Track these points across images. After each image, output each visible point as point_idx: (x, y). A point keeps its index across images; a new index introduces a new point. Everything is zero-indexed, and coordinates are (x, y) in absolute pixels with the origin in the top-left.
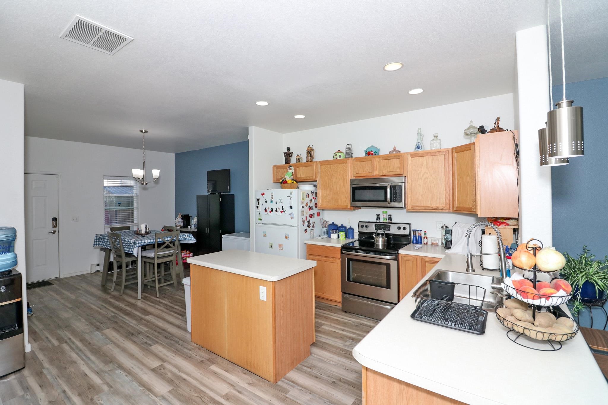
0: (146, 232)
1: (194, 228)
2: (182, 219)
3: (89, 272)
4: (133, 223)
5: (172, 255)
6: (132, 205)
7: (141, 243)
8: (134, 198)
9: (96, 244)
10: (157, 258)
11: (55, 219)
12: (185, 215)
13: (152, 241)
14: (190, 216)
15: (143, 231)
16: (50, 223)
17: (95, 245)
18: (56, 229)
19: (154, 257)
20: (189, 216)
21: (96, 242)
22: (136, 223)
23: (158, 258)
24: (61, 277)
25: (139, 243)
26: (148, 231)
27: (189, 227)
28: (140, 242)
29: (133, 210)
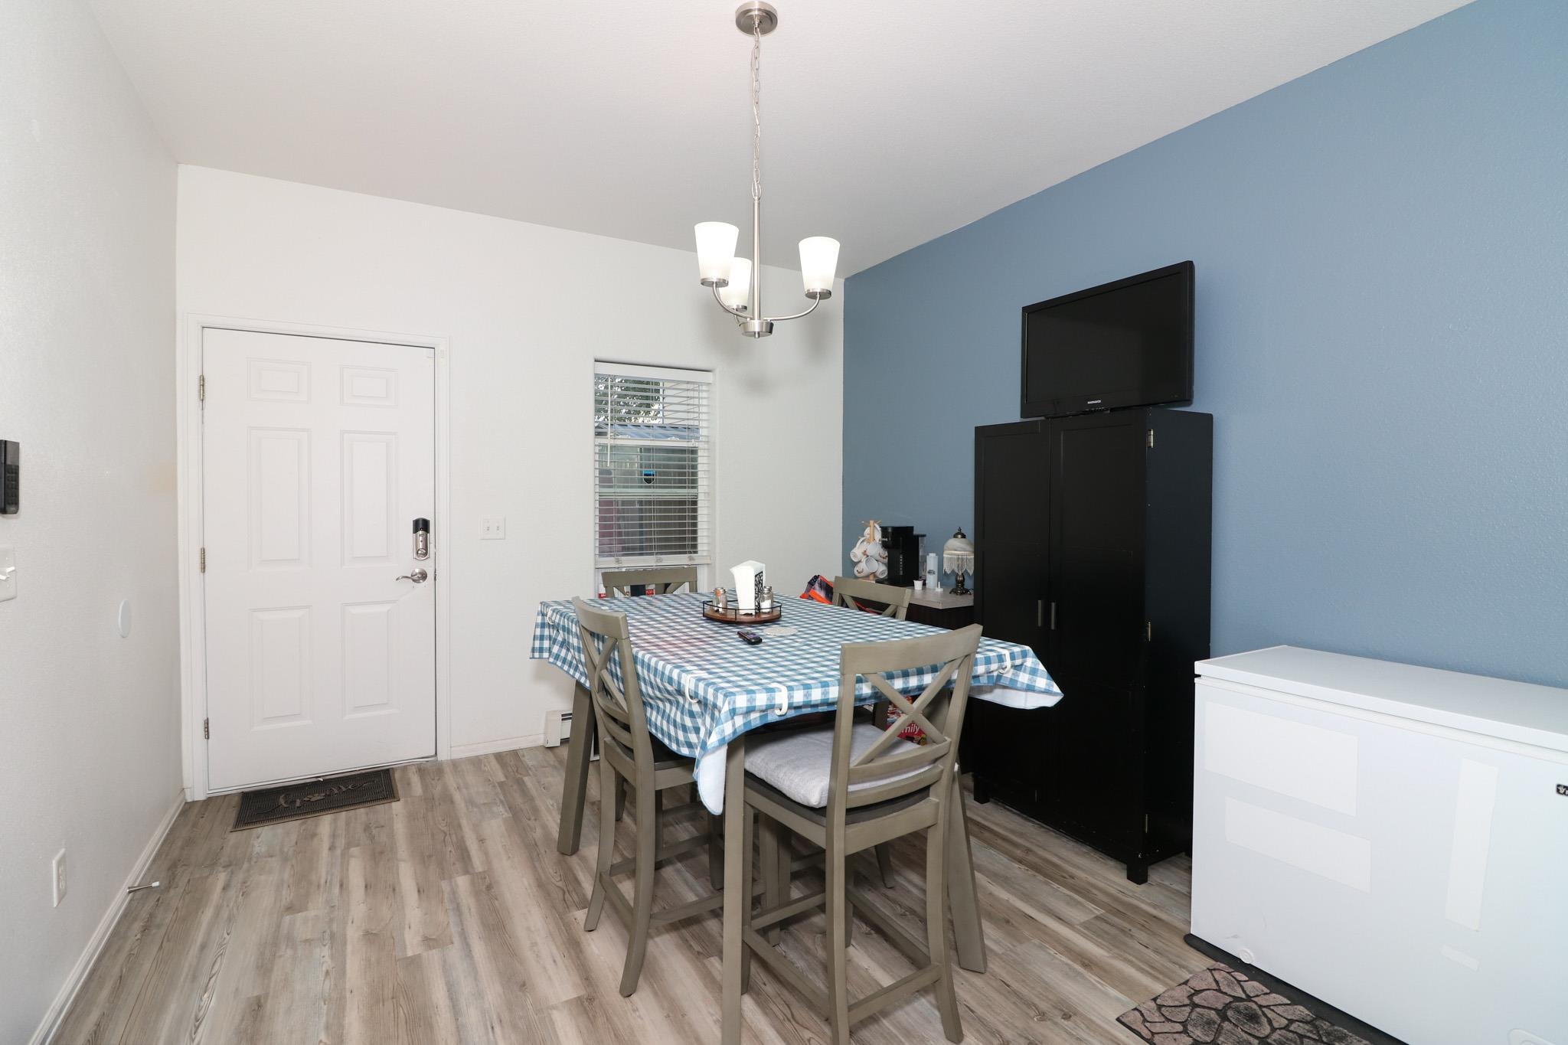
0: (758, 608)
1: (939, 590)
2: (885, 545)
3: (541, 742)
4: (696, 552)
5: (923, 792)
6: (694, 483)
7: (750, 710)
8: (700, 453)
9: (541, 650)
10: (849, 811)
11: (422, 525)
12: (897, 530)
13: (816, 695)
14: (917, 537)
15: (746, 603)
16: (408, 538)
17: (537, 655)
18: (427, 566)
19: (824, 803)
20: (915, 532)
21: (542, 638)
22: (705, 554)
23: (856, 813)
24: (443, 756)
25: (733, 712)
26: (766, 605)
27: (918, 584)
28: (742, 702)
29: (695, 503)
